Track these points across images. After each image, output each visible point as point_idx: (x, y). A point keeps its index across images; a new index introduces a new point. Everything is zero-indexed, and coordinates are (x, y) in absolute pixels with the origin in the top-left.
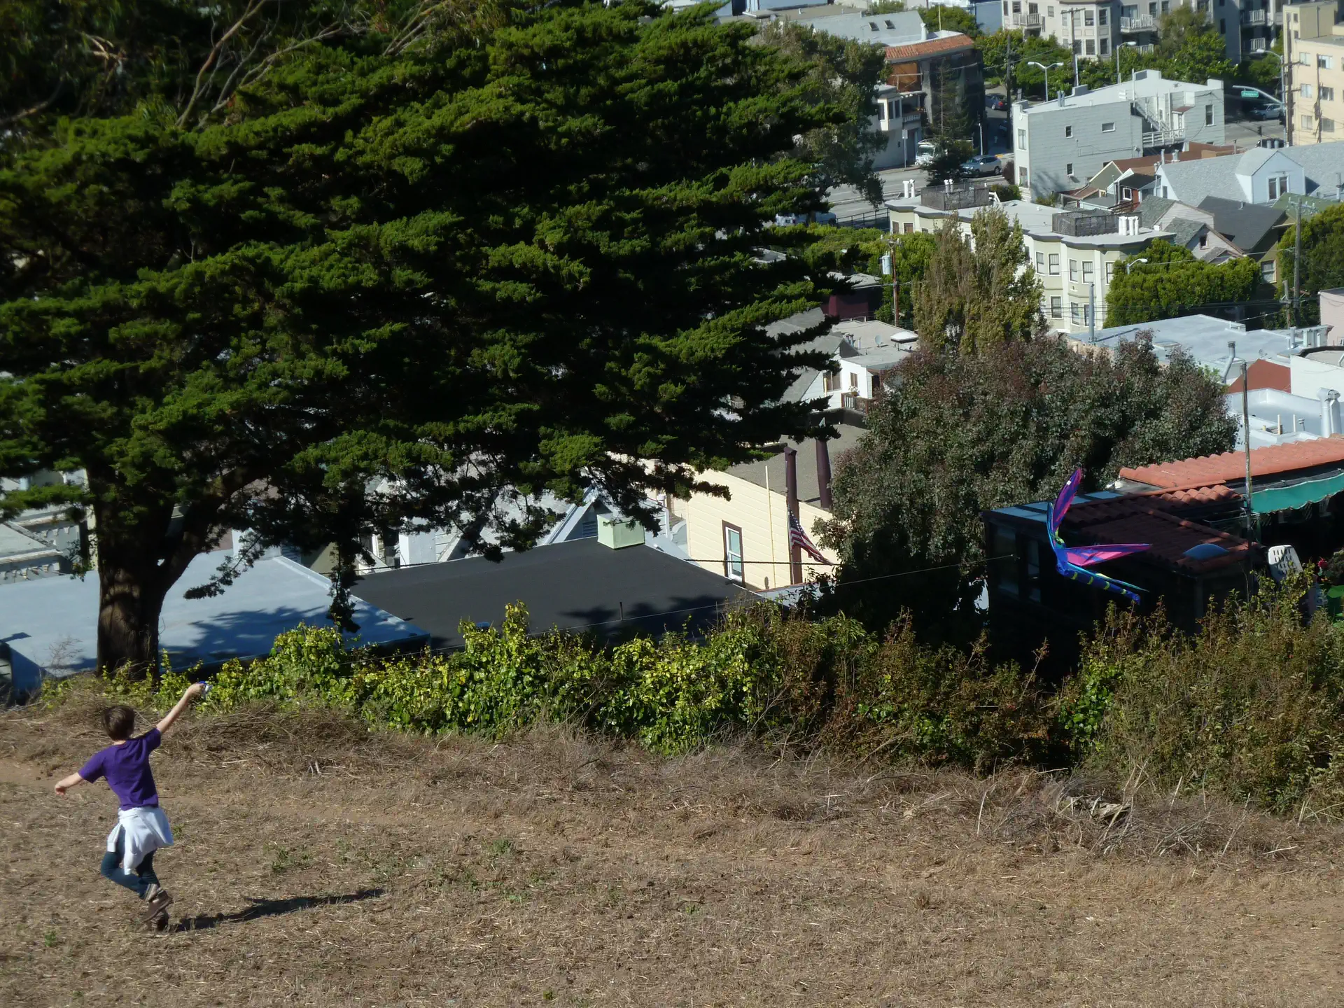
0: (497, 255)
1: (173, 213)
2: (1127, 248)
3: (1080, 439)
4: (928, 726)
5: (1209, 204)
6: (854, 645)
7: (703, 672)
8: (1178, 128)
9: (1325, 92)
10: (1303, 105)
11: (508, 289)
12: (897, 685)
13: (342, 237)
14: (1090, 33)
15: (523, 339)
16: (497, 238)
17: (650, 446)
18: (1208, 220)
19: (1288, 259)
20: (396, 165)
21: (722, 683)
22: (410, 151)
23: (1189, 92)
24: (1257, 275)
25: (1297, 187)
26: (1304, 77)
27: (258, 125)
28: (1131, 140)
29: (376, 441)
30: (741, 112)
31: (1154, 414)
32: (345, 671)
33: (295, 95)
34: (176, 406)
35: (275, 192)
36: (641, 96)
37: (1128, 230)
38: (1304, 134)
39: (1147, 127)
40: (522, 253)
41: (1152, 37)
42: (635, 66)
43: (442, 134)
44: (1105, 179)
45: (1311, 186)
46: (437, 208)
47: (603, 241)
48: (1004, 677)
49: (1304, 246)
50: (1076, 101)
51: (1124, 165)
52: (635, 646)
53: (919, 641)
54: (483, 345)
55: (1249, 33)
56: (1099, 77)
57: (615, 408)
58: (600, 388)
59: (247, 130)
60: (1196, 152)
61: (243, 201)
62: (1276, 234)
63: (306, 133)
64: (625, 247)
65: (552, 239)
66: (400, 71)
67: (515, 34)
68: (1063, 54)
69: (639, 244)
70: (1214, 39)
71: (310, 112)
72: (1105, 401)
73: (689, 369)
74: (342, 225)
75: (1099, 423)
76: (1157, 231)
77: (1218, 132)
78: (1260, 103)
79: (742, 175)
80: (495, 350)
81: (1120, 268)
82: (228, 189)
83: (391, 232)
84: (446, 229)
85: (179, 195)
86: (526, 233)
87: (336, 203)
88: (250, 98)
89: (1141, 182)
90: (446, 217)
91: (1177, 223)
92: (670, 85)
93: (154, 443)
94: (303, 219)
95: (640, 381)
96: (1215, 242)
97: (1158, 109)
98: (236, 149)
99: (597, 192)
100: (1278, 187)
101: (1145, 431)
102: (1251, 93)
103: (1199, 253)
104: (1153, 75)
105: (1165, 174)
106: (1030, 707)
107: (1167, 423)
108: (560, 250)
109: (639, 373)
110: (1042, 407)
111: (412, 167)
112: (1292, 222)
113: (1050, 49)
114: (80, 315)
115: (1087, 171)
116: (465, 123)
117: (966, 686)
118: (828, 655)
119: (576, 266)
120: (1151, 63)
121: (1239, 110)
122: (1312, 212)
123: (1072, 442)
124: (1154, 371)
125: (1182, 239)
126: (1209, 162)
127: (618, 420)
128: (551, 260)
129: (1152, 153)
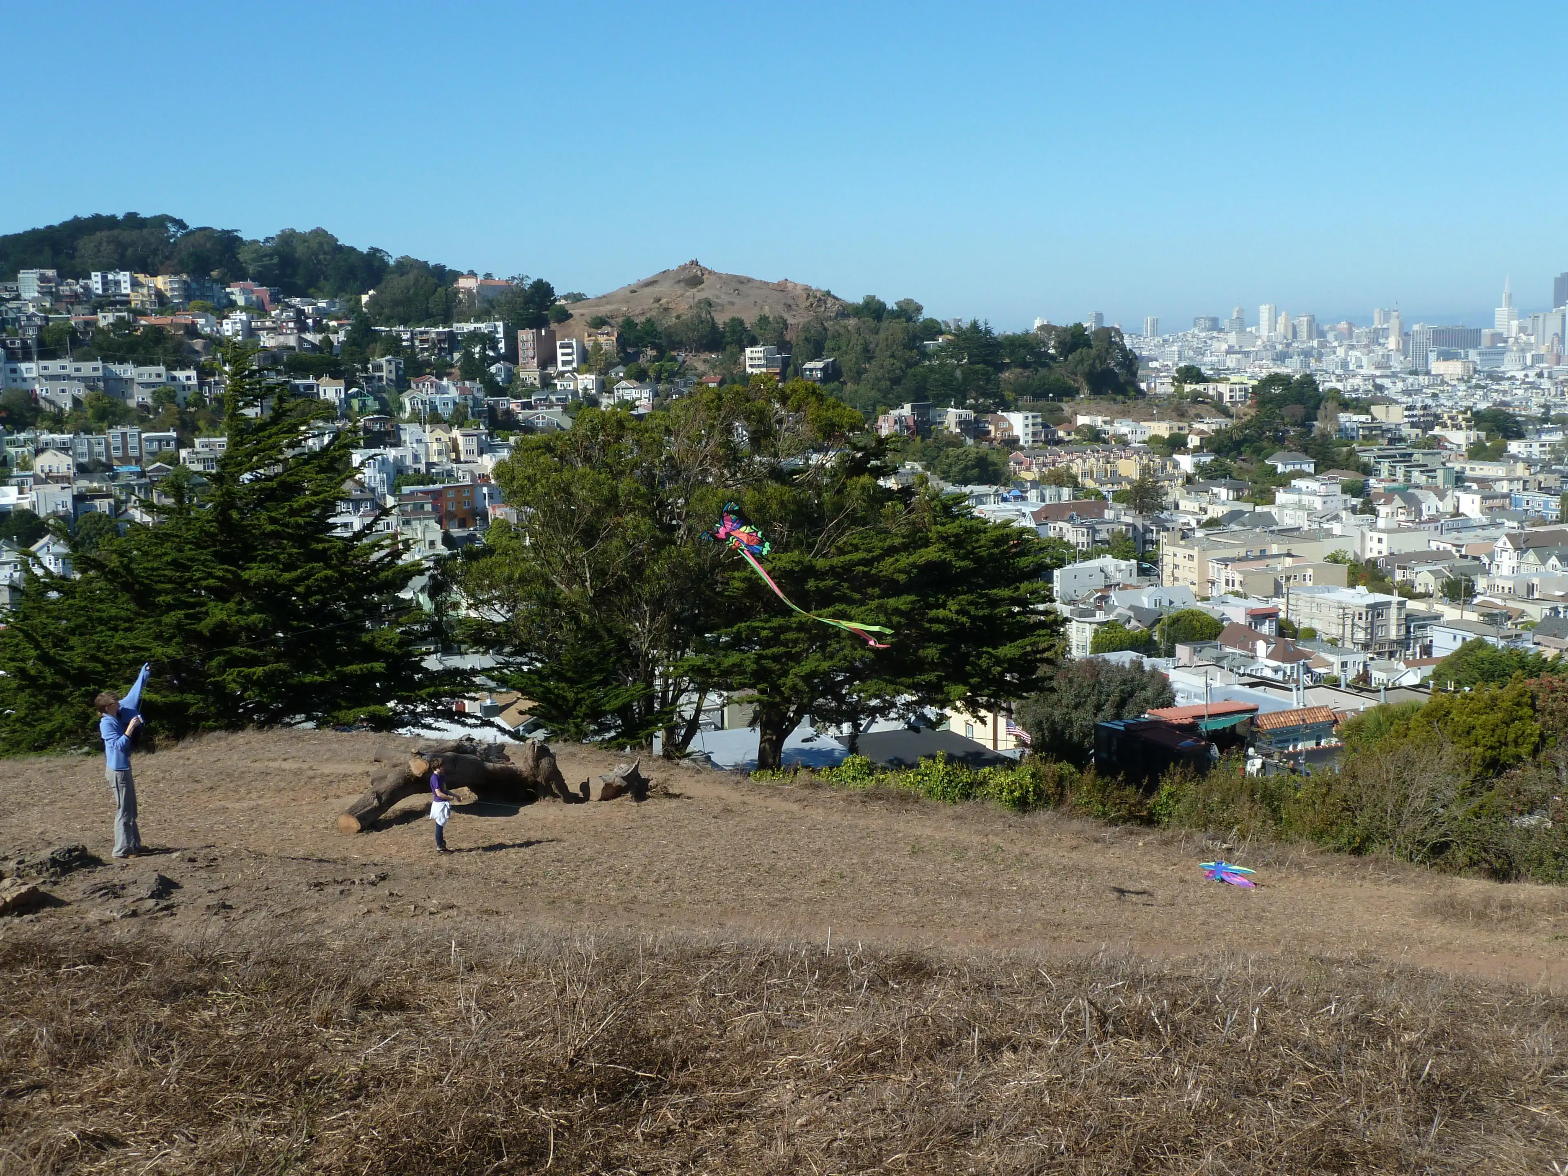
0: (932, 613)
1: (808, 592)
2: (1098, 623)
3: (1115, 698)
4: (1100, 808)
5: (1132, 608)
6: (1072, 774)
7: (1014, 782)
8: (1118, 577)
9: (1176, 566)
10: (1167, 571)
11: (936, 627)
12: (1089, 791)
13: (873, 604)
14: (1083, 539)
15: (940, 647)
16: (932, 607)
17: (986, 691)
18: (1132, 614)
19: (1163, 631)
20: (895, 576)
21: (1021, 786)
22: (901, 571)
23: (1123, 564)
24: (1151, 636)
25: (1166, 603)
26: (1167, 561)
27: (842, 558)
28: (1100, 582)
29: (883, 685)
30: (1024, 562)
31: (1144, 689)
32: (871, 774)
33: (856, 548)
34: (807, 666)
35: (846, 585)
36: (985, 554)
37: (1100, 616)
38: (1167, 582)
39: (1106, 577)
40: (942, 613)
41: (1108, 542)
42: (982, 542)
43: (914, 565)
44: (1089, 596)
45: (1171, 602)
46: (909, 594)
47: (972, 610)
48: (1130, 790)
49: (1170, 626)
50: (1079, 565)
51: (1097, 591)
52: (987, 770)
53: (1097, 775)
54: (924, 648)
55: (1145, 542)
56: (1087, 556)
57: (973, 676)
58: (968, 668)
59: (837, 561)
60: (1125, 587)
61: (834, 588)
62: (1158, 621)
63: (861, 562)
64: (981, 613)
65: (954, 608)
66: (898, 541)
67: (939, 528)
68: (1073, 547)
69: (987, 612)
70: (1131, 543)
71: (861, 555)
72: (1124, 682)
73: (1004, 661)
74: (872, 598)
75: (1122, 691)
76: (1111, 617)
77: (1134, 580)
78: (1148, 569)
79: (1025, 586)
80: (929, 650)
81: (1096, 631)
82: (829, 583)
83: (892, 602)
84: (913, 602)
85: (811, 584)
86: (944, 606)
87: (870, 591)
88: (838, 548)
89: (1104, 598)
90: (913, 598)
91: (1119, 615)
92: (996, 551)
93: (797, 680)
94: (857, 596)
95: (984, 666)
96: (1134, 623)
97: (1111, 570)
98: (832, 567)
99: (970, 591)
100: (1157, 602)
101: (1140, 695)
102: (1146, 565)
103: (1128, 627)
104: (1109, 556)
105: (1114, 596)
106: (1140, 803)
107: (1149, 693)
108: (958, 612)
109: (984, 662)
110: (1100, 683)
111: (902, 577)
112: (1165, 616)
113: (1067, 545)
114: (770, 628)
115: (1083, 593)
116: (922, 561)
117: (1116, 793)
118: (1061, 778)
119: (965, 619)
120: (1107, 552)
121: (1142, 572)
122: (1174, 613)
123: (1112, 698)
124: (1143, 671)
125: (1121, 621)
126: (1130, 591)
127: (974, 680)
128: (955, 617)
129: (1108, 587)
